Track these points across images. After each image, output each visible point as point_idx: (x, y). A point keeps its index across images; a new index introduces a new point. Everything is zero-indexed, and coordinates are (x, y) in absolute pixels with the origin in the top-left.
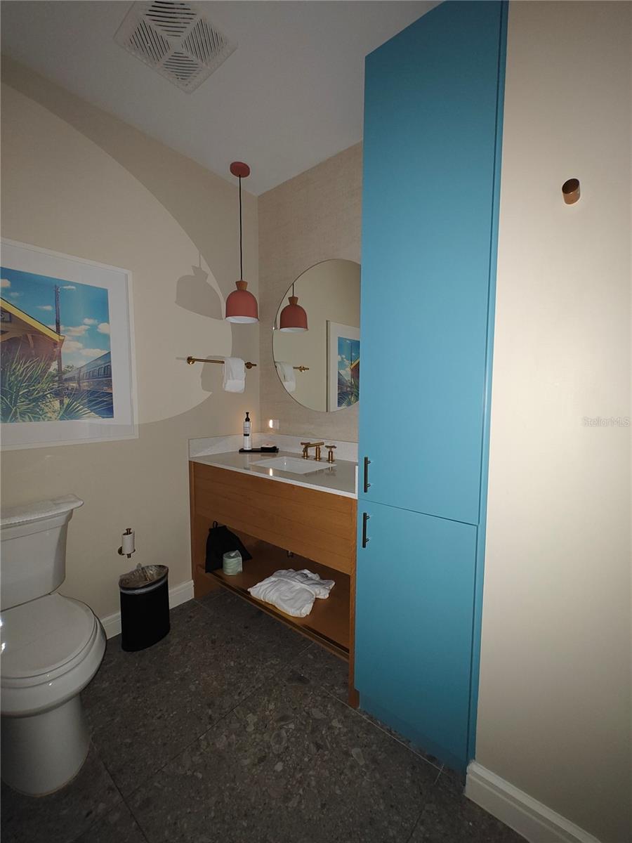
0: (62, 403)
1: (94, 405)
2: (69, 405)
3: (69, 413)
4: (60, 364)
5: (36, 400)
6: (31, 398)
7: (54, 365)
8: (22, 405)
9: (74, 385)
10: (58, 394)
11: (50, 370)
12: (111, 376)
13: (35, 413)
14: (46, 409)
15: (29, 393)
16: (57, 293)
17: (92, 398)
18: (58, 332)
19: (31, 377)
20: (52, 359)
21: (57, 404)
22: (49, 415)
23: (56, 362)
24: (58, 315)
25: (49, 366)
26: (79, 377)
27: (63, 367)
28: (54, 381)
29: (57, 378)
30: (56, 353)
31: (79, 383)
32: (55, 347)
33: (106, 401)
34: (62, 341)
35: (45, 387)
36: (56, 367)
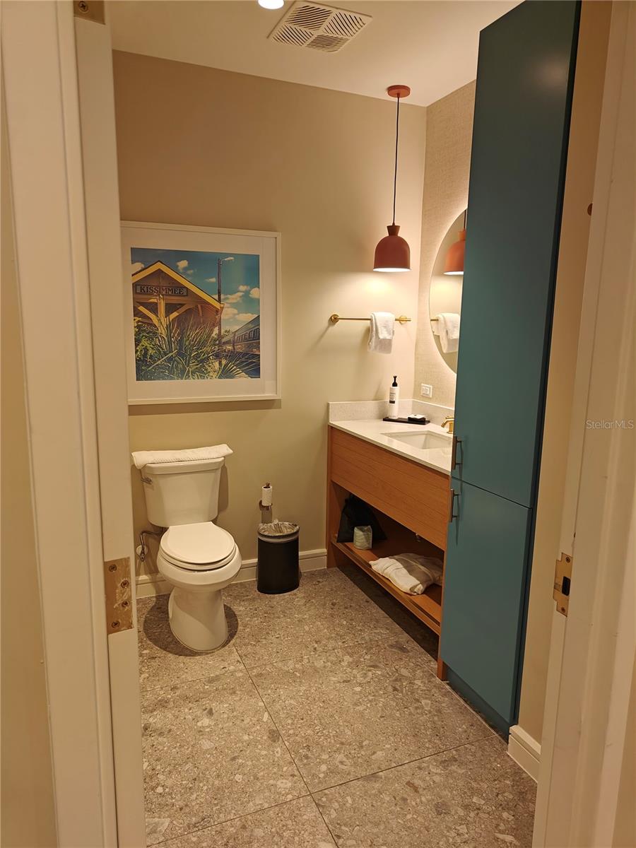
0: (220, 363)
1: (244, 366)
2: (226, 365)
3: (226, 373)
4: (220, 329)
5: (202, 361)
6: (199, 359)
7: (216, 331)
8: (193, 366)
9: (230, 348)
10: (217, 356)
11: (213, 335)
12: (259, 339)
13: (201, 372)
14: (209, 369)
15: (197, 356)
16: (219, 264)
17: (243, 359)
18: (219, 301)
19: (199, 342)
20: (214, 326)
21: (217, 364)
22: (211, 374)
23: (217, 328)
24: (220, 286)
25: (212, 331)
26: (234, 341)
27: (223, 331)
28: (215, 345)
29: (217, 342)
30: (218, 320)
31: (234, 346)
32: (217, 314)
33: (254, 362)
34: (222, 308)
35: (209, 349)
36: (217, 332)
